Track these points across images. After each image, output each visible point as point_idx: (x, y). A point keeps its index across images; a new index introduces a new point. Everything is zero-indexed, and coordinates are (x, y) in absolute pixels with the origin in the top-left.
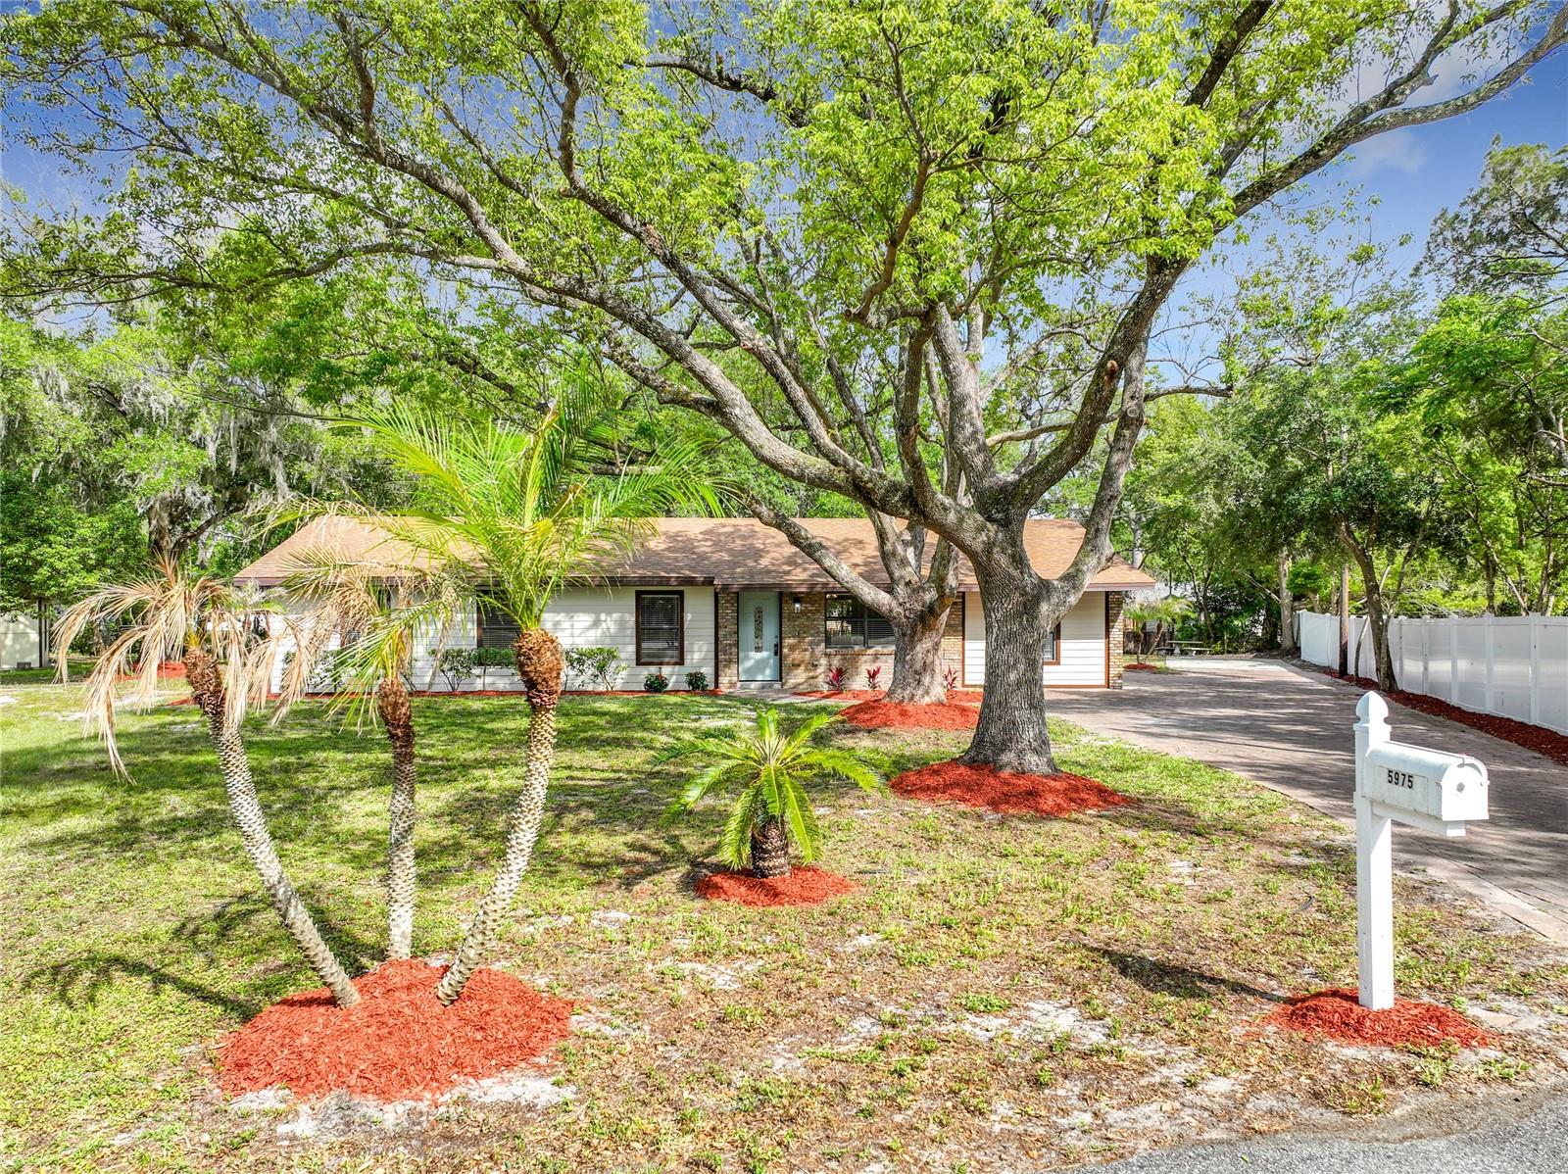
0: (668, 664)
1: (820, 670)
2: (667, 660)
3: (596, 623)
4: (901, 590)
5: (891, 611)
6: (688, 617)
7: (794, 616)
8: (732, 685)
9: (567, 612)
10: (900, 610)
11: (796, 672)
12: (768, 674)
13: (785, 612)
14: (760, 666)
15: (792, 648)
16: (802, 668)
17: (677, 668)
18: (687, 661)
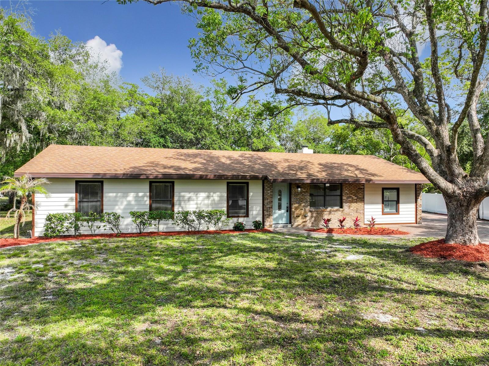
0: (241, 217)
1: (308, 218)
2: (240, 215)
3: (208, 197)
4: (460, 180)
5: (454, 192)
6: (251, 194)
7: (297, 194)
8: (271, 226)
9: (194, 192)
10: (459, 192)
11: (297, 219)
12: (284, 221)
13: (293, 192)
14: (281, 216)
15: (296, 209)
16: (300, 217)
17: (245, 218)
18: (250, 216)
